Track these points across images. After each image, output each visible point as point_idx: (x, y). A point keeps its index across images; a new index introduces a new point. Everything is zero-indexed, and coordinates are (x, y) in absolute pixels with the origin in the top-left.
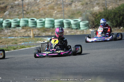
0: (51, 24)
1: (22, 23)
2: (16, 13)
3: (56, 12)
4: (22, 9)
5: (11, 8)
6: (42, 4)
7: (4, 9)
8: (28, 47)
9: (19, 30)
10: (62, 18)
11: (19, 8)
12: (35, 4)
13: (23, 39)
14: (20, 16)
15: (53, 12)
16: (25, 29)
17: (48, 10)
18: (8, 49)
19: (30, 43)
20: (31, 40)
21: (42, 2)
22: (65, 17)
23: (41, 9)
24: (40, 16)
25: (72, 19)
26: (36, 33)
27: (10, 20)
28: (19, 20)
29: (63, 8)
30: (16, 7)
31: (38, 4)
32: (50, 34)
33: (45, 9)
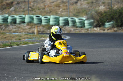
1: (27, 20)
2: (22, 10)
3: (61, 9)
4: (27, 6)
5: (16, 4)
6: (48, 2)
7: (10, 5)
8: (32, 43)
9: (24, 26)
10: (67, 16)
11: (25, 5)
13: (27, 35)
14: (26, 12)
15: (58, 10)
16: (30, 25)
17: (54, 7)
18: (11, 44)
19: (33, 39)
20: (35, 36)
22: (70, 15)
23: (47, 6)
24: (45, 13)
25: (77, 17)
26: (40, 30)
27: (16, 16)
28: (24, 16)
29: (69, 6)
30: (22, 4)
31: (43, 2)
33: (50, 7)
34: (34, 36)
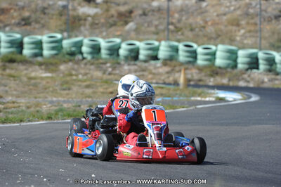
0: (229, 58)
1: (162, 53)
2: (153, 29)
3: (242, 31)
4: (166, 21)
5: (141, 15)
6: (214, 12)
7: (126, 17)
8: (171, 108)
9: (156, 68)
10: (256, 48)
11: (160, 18)
12: (196, 10)
13: (162, 88)
14: (162, 35)
15: (235, 31)
16: (170, 66)
17: (226, 26)
19: (175, 99)
20: (178, 92)
21: (213, 6)
22: (262, 46)
23: (209, 23)
24: (205, 39)
25: (278, 52)
26: (193, 76)
27: (138, 43)
28: (156, 43)
29: (260, 24)
30: (153, 15)
31: (203, 12)
32: (225, 81)
33: (218, 24)
34: (176, 90)
